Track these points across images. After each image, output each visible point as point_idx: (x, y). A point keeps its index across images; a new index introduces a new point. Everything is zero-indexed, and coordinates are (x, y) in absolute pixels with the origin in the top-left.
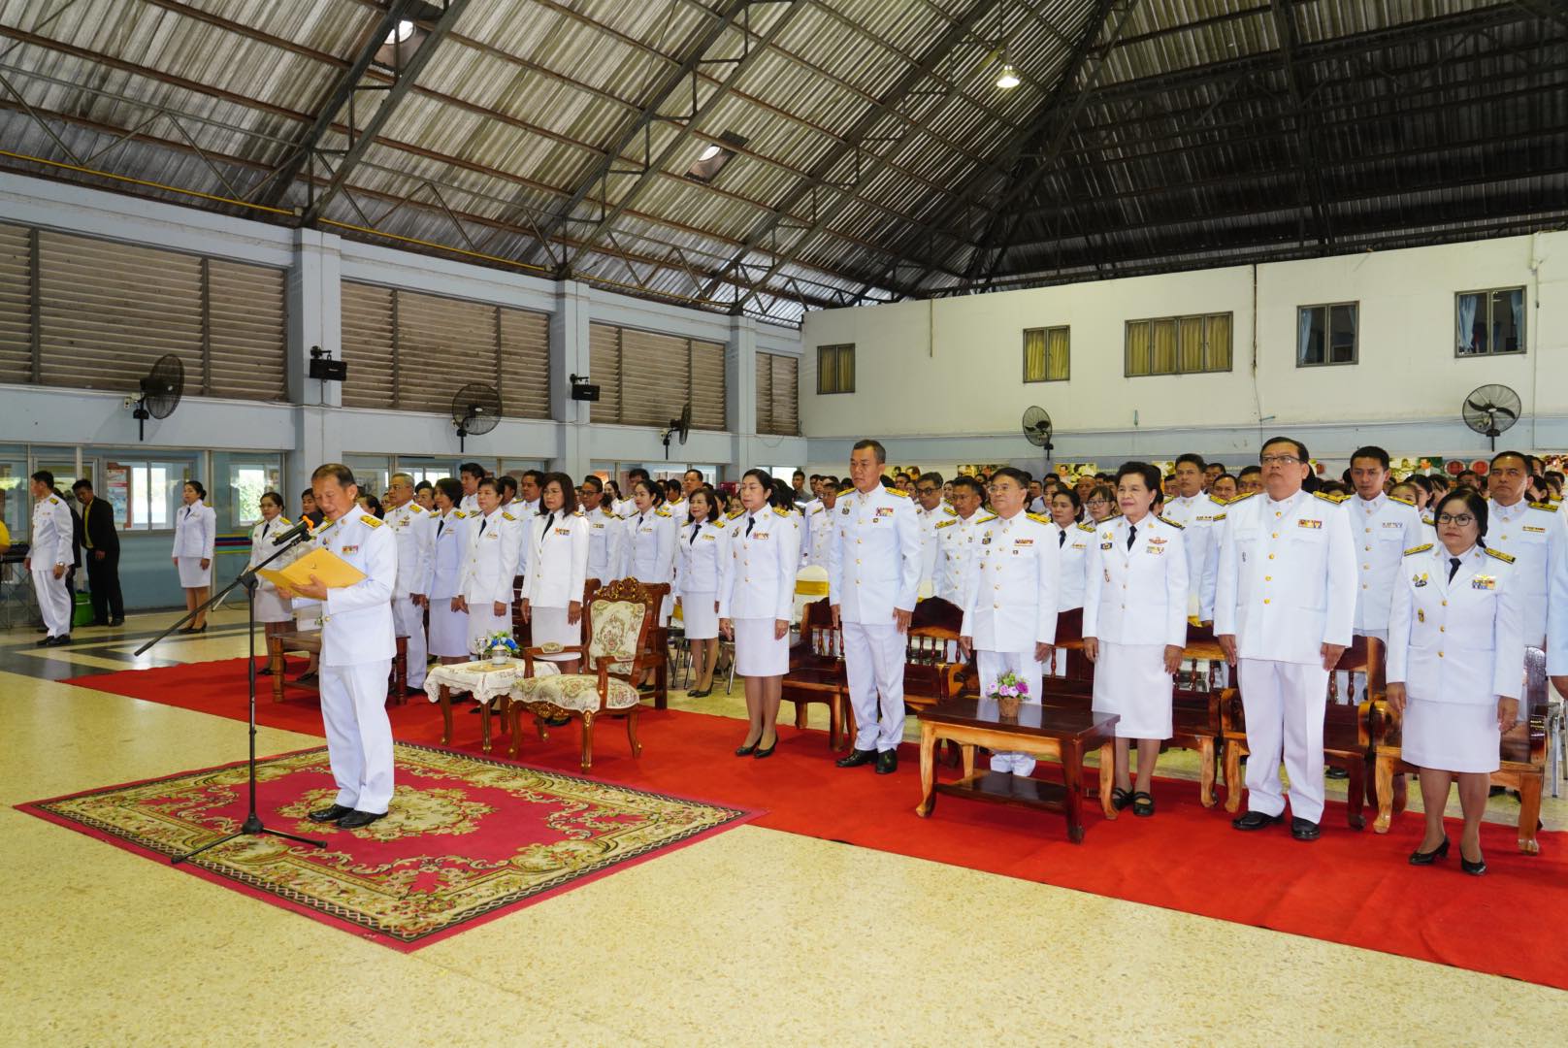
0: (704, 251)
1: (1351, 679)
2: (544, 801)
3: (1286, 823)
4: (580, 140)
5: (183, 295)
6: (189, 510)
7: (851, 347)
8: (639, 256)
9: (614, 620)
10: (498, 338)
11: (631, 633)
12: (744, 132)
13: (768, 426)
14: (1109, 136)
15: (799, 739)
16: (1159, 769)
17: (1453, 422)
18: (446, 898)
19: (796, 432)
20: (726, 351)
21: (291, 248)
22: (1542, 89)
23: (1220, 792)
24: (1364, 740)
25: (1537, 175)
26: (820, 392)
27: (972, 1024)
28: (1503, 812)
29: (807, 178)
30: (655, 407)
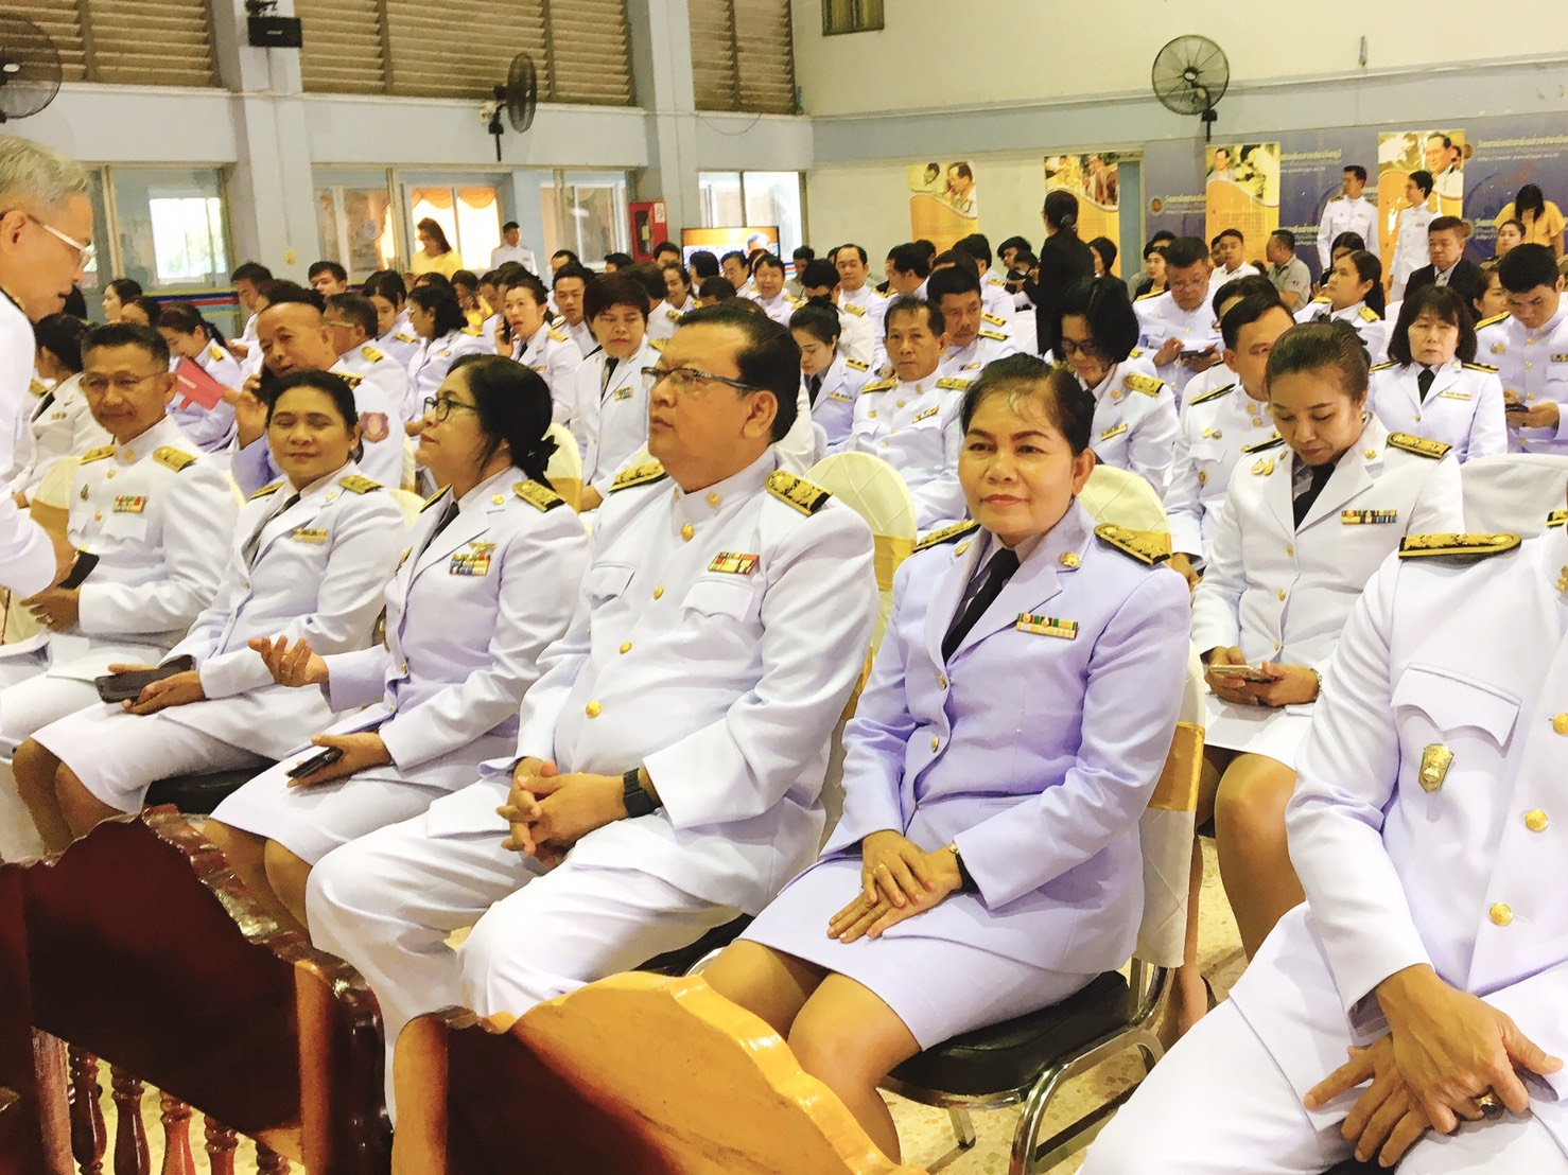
13: (724, 96)
19: (794, 108)
26: (828, 31)
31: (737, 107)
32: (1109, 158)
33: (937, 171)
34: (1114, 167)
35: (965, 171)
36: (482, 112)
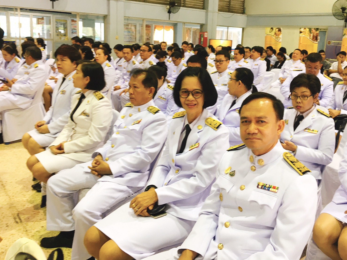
31: (229, 11)
32: (317, 29)
33: (273, 30)
34: (318, 32)
35: (280, 30)
36: (167, 8)
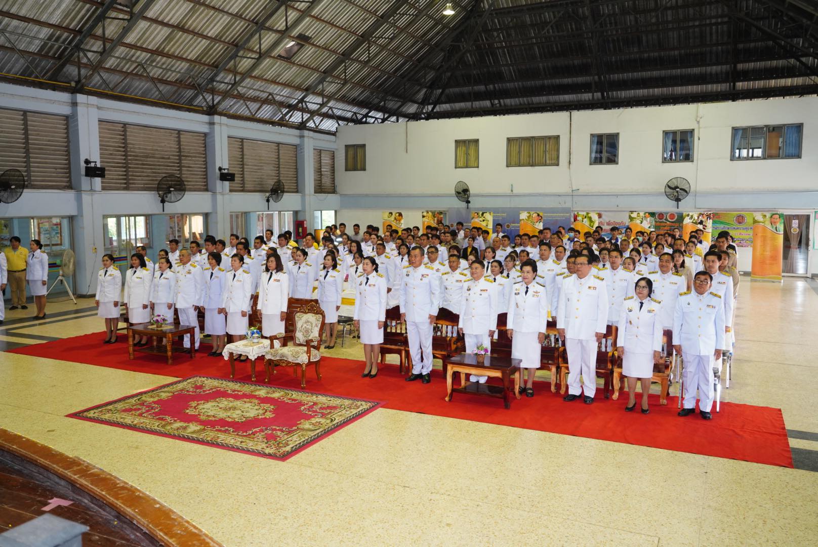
0: (284, 95)
1: (606, 342)
2: (293, 402)
3: (582, 397)
4: (222, 39)
5: (14, 133)
6: (33, 255)
7: (364, 146)
8: (250, 98)
9: (307, 322)
10: (180, 148)
11: (316, 328)
12: (309, 34)
13: (320, 189)
14: (498, 36)
15: (385, 369)
16: (537, 377)
17: (659, 194)
18: (284, 442)
19: (333, 191)
20: (297, 149)
21: (70, 105)
22: (706, 25)
23: (558, 386)
24: (610, 366)
25: (703, 66)
26: (346, 170)
27: (486, 471)
28: (656, 390)
29: (342, 56)
30: (261, 181)
31: (322, 192)
32: (440, 213)
33: (392, 214)
34: (442, 216)
35: (400, 215)
